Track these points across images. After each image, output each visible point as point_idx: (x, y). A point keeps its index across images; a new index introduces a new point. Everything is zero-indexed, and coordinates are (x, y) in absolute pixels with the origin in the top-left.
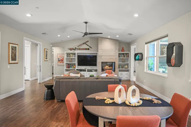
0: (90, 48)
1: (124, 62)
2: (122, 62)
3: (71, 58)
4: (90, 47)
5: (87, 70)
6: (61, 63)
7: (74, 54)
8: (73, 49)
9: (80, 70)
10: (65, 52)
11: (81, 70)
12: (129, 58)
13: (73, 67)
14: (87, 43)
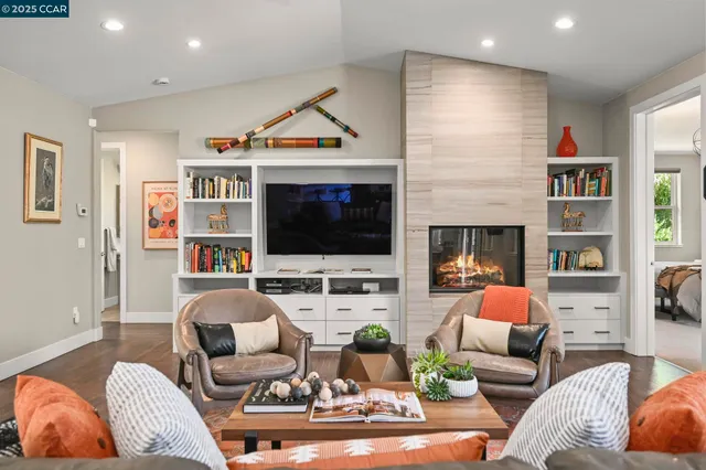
0: (345, 137)
1: (578, 226)
2: (565, 225)
3: (223, 199)
4: (347, 129)
5: (332, 281)
6: (164, 236)
7: (243, 175)
8: (235, 143)
9: (279, 280)
10: (182, 163)
11: (288, 286)
12: (615, 197)
13: (233, 265)
14: (326, 105)
